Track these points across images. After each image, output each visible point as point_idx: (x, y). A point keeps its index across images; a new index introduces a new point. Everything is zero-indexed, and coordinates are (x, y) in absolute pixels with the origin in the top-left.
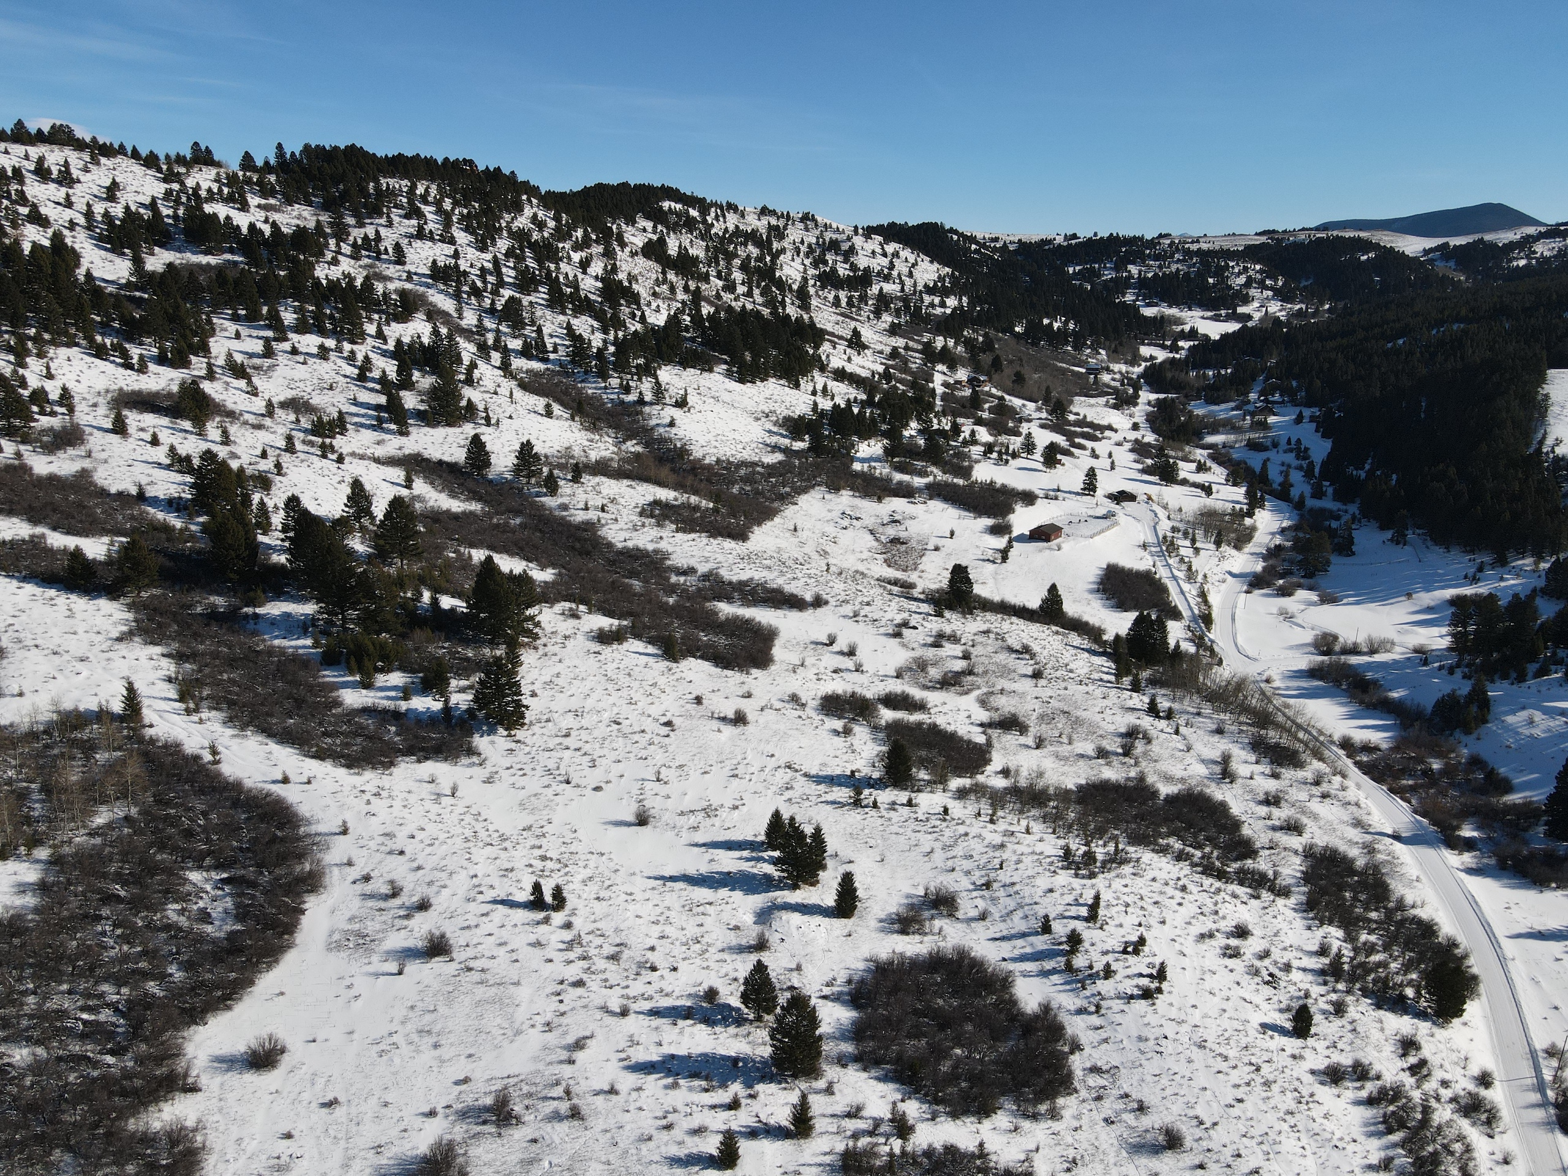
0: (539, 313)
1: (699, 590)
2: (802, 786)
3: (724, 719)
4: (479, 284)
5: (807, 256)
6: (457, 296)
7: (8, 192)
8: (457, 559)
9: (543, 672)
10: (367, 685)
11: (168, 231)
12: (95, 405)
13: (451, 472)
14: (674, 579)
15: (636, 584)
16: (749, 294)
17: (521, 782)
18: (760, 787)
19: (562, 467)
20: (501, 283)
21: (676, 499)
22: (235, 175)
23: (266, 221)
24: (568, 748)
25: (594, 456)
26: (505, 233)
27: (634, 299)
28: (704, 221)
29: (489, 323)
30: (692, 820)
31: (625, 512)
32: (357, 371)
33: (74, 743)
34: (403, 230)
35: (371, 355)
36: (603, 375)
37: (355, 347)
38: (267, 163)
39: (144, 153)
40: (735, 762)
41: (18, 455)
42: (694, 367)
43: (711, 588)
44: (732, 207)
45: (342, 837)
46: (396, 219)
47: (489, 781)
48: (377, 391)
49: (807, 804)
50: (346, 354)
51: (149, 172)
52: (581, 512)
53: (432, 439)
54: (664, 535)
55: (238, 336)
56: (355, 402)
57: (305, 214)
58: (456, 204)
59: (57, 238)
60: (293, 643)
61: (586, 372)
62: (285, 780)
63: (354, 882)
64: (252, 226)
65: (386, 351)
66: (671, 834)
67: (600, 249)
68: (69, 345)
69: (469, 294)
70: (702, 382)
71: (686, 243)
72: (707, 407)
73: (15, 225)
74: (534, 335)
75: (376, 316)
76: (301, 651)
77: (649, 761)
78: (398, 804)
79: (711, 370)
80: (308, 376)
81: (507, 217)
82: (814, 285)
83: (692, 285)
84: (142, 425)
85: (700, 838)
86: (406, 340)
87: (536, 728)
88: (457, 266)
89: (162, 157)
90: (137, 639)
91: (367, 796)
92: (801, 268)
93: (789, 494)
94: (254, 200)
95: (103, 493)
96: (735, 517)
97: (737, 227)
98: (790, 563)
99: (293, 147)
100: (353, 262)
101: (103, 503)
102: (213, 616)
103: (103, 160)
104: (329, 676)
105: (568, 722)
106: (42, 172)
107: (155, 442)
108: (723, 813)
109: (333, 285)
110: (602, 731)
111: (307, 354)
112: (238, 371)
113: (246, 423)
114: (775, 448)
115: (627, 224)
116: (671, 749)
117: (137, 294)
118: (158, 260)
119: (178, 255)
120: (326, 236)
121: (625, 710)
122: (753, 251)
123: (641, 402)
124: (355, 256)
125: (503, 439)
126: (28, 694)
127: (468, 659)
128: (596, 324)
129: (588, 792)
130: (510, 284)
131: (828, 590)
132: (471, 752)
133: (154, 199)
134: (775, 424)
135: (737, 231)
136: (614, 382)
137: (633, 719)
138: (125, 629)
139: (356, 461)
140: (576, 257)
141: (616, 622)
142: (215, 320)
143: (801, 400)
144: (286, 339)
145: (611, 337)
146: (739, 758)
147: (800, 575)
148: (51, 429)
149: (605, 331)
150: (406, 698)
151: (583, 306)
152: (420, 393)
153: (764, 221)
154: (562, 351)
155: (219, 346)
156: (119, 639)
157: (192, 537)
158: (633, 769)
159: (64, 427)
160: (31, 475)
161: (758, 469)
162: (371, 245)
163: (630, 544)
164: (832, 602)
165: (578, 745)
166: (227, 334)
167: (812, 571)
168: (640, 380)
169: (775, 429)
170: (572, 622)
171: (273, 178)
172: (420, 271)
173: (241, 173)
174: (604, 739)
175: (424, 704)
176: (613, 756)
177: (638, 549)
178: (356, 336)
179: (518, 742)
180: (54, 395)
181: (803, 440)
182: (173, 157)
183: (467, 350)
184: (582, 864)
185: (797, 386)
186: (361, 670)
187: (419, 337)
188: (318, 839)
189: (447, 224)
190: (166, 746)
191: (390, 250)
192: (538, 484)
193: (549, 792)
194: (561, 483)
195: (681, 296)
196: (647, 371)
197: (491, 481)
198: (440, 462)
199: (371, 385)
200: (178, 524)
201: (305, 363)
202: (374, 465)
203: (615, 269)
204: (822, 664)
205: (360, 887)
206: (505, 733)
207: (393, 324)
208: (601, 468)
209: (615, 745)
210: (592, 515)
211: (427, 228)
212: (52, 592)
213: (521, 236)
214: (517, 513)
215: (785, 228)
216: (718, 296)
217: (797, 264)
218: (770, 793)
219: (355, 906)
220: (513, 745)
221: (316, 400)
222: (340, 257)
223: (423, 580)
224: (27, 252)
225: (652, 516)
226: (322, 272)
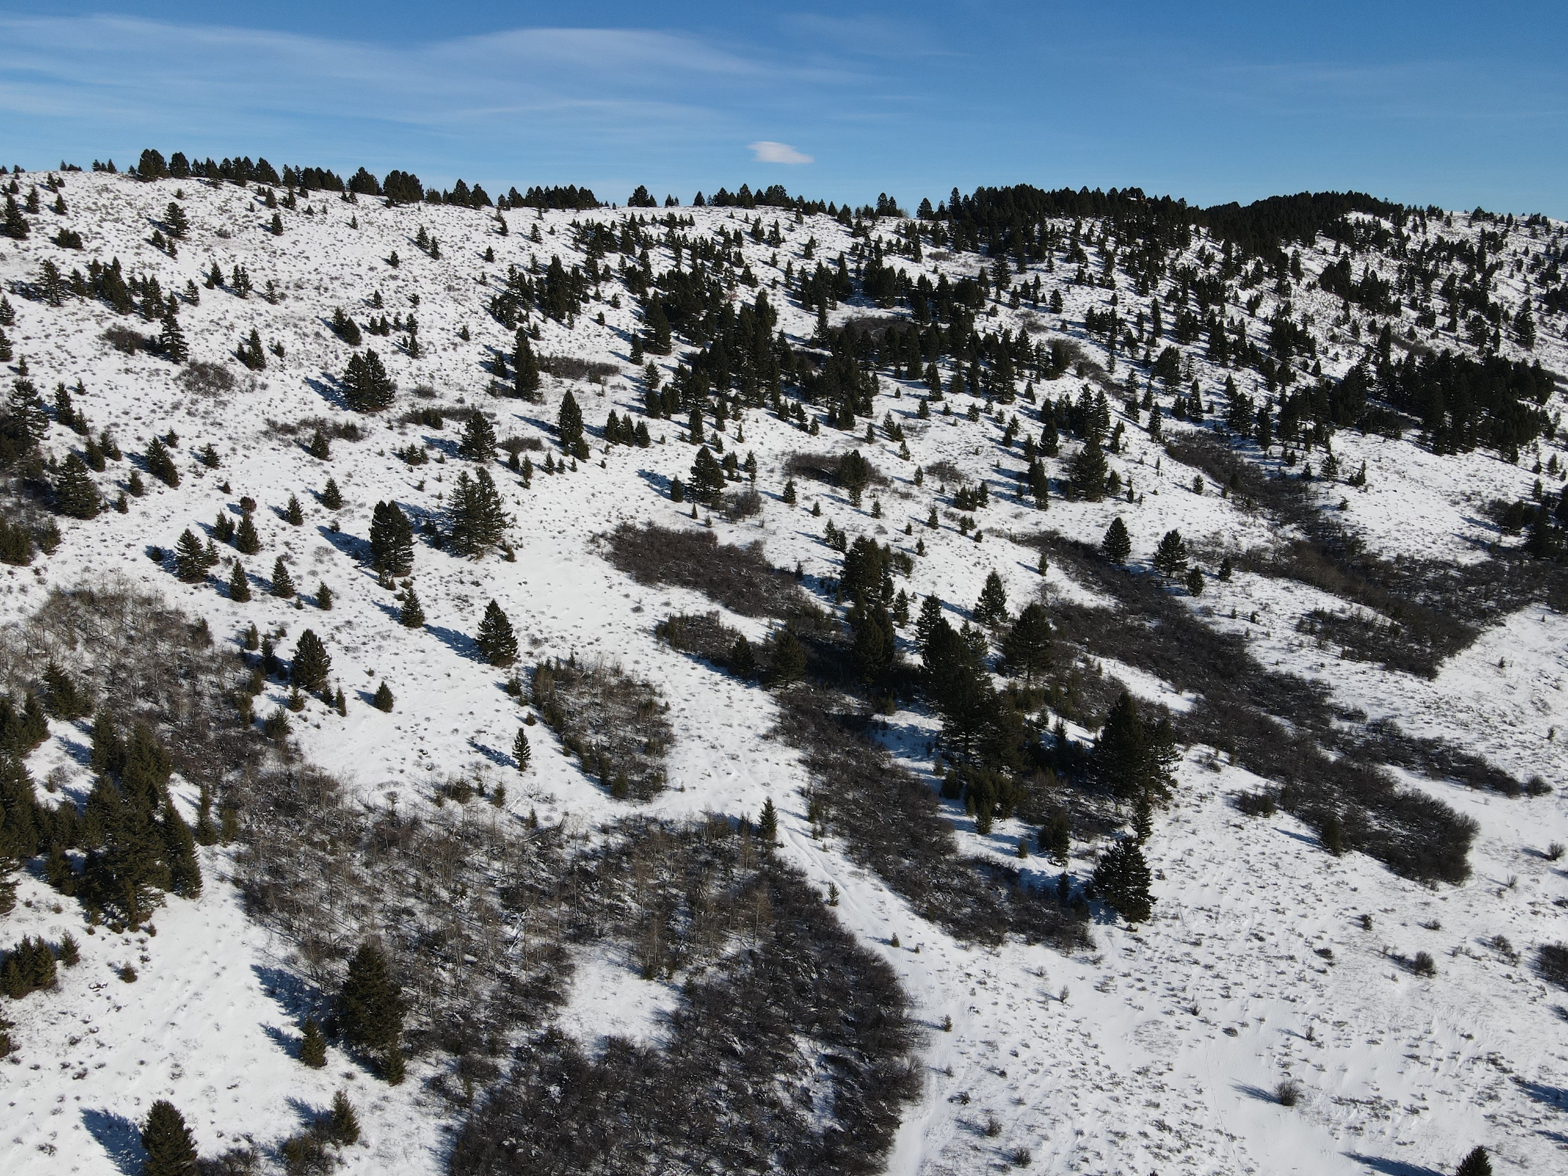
0: (1196, 366)
1: (1368, 743)
2: (1511, 1098)
3: (1400, 960)
4: (1135, 333)
5: (1531, 270)
6: (1110, 347)
7: (729, 254)
8: (1086, 669)
9: (1173, 845)
10: (982, 829)
11: (850, 285)
12: (772, 471)
13: (1086, 557)
14: (1335, 724)
15: (1287, 726)
16: (1452, 327)
17: (1140, 998)
18: (1450, 1085)
19: (1207, 557)
20: (1158, 332)
21: (1343, 611)
22: (913, 225)
23: (935, 271)
24: (1196, 963)
25: (1245, 544)
26: (1168, 273)
27: (1308, 345)
28: (1399, 234)
29: (1141, 378)
30: (1355, 1115)
31: (1279, 623)
32: (1002, 434)
33: (717, 852)
34: (1063, 275)
35: (1019, 417)
36: (1264, 442)
37: (1004, 407)
38: (941, 207)
39: (839, 208)
40: (1415, 1034)
41: (708, 523)
42: (1375, 432)
43: (1384, 744)
44: (1435, 212)
45: (943, 1033)
46: (1057, 263)
47: (1102, 988)
48: (1020, 457)
49: (1518, 1130)
50: (994, 415)
51: (842, 227)
52: (1226, 620)
53: (1070, 515)
54: (1326, 661)
55: (898, 395)
56: (998, 469)
57: (971, 261)
58: (1119, 242)
59: (762, 296)
60: (916, 765)
61: (1243, 437)
62: (894, 943)
63: (951, 1100)
64: (922, 279)
65: (1033, 412)
66: (1323, 1130)
67: (1272, 283)
68: (759, 406)
69: (1123, 345)
70: (1385, 452)
71: (1374, 267)
72: (1389, 486)
73: (730, 287)
74: (1188, 391)
75: (1027, 372)
76: (922, 776)
77: (1298, 1006)
78: (1003, 1000)
79: (1398, 437)
80: (956, 438)
81: (1172, 253)
82: (1538, 309)
83: (1381, 321)
84: (808, 493)
85: (1364, 1148)
86: (1054, 399)
87: (1161, 925)
88: (1113, 312)
89: (853, 211)
90: (780, 739)
91: (972, 983)
92: (1522, 286)
93: (1492, 611)
94: (926, 250)
95: (769, 568)
96: (1419, 642)
97: (1440, 239)
98: (1495, 720)
99: (968, 191)
100: (1010, 311)
101: (768, 580)
102: (846, 721)
103: (806, 218)
104: (947, 812)
105: (1199, 924)
106: (757, 235)
107: (816, 512)
108: (1398, 1115)
109: (991, 339)
110: (1240, 945)
111: (958, 414)
112: (894, 433)
113: (895, 491)
114: (1477, 544)
115: (1304, 246)
116: (1328, 993)
117: (818, 351)
118: (840, 315)
119: (856, 309)
120: (987, 284)
121: (1271, 922)
122: (1459, 267)
123: (1307, 476)
124: (1013, 305)
125: (1145, 520)
126: (687, 790)
127: (1090, 815)
128: (1260, 378)
129: (1219, 1033)
130: (1167, 332)
131: (1551, 771)
132: (1086, 943)
133: (842, 254)
134: (1479, 510)
135: (1440, 244)
136: (1276, 450)
137: (1279, 938)
138: (771, 725)
139: (993, 539)
140: (1245, 296)
141: (1262, 781)
142: (879, 377)
143: (1518, 479)
144: (940, 399)
145: (1277, 395)
146: (1422, 1028)
147: (1510, 742)
148: (736, 495)
149: (1271, 387)
150: (1021, 854)
151: (1247, 356)
152: (1063, 460)
153: (1477, 228)
154: (1218, 411)
155: (883, 406)
156: (765, 737)
157: (837, 626)
158: (1275, 1011)
159: (746, 493)
160: (715, 544)
161: (1453, 572)
162: (1029, 293)
163: (1283, 669)
164: (1557, 790)
165: (1211, 960)
166: (888, 392)
167: (1528, 737)
168: (1307, 448)
169: (1478, 517)
170: (1210, 775)
171: (944, 224)
172: (1075, 319)
173: (918, 222)
174: (1242, 958)
175: (1037, 865)
176: (1251, 986)
177: (1291, 676)
178: (1006, 395)
179: (1139, 940)
180: (741, 460)
181: (1517, 534)
182: (862, 210)
183: (1115, 407)
184: (1207, 1146)
185: (1514, 460)
186: (979, 811)
187: (1068, 397)
188: (919, 1028)
189: (1108, 267)
190: (793, 873)
191: (1048, 298)
192: (1180, 580)
193: (1171, 1021)
194: (1207, 580)
195: (1366, 338)
196: (1319, 438)
197: (1127, 571)
198: (1076, 544)
199: (1015, 450)
200: (827, 609)
201: (954, 425)
202: (1010, 544)
203: (1288, 309)
204: (1540, 889)
205: (955, 1107)
206: (1125, 925)
207: (1043, 381)
208: (1252, 562)
209: (1255, 971)
210: (1240, 626)
211: (1088, 271)
212: (718, 676)
213: (1185, 276)
214: (1153, 614)
215: (1504, 235)
216: (1412, 334)
217: (1517, 283)
218: (1464, 1097)
219: (948, 1133)
220: (1132, 944)
221: (961, 466)
222: (1000, 308)
223: (1049, 699)
224: (737, 312)
225: (1311, 632)
226: (983, 326)
